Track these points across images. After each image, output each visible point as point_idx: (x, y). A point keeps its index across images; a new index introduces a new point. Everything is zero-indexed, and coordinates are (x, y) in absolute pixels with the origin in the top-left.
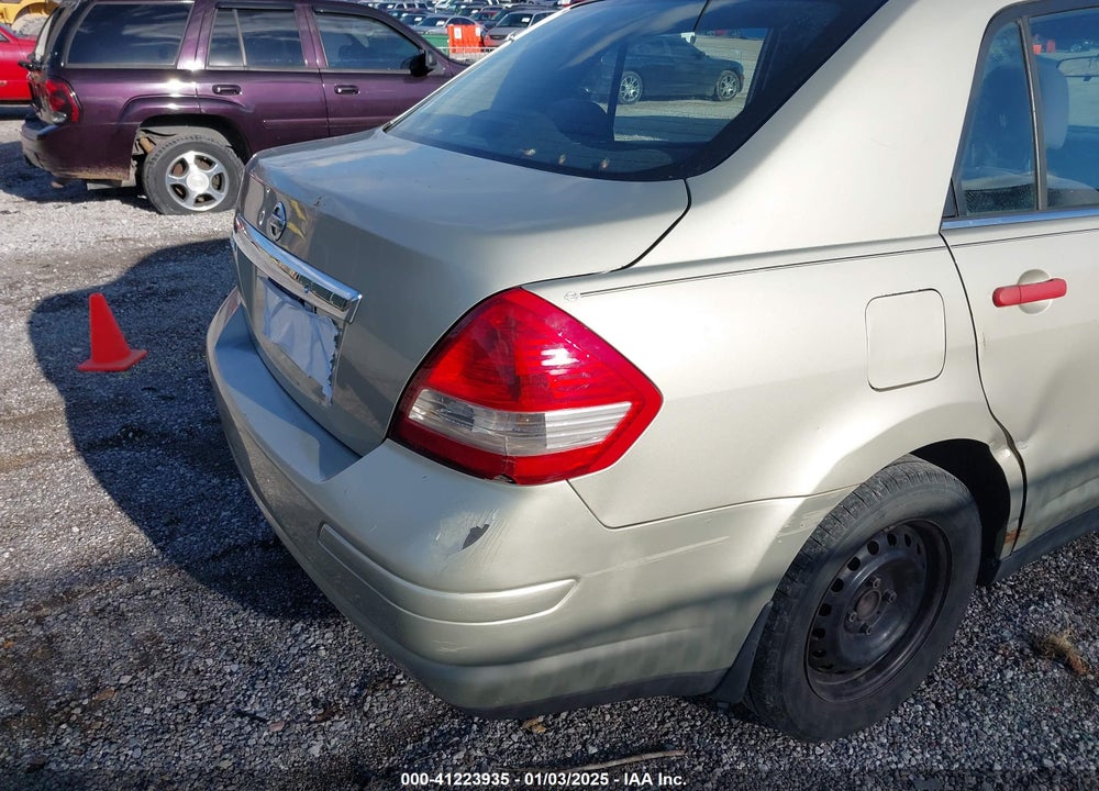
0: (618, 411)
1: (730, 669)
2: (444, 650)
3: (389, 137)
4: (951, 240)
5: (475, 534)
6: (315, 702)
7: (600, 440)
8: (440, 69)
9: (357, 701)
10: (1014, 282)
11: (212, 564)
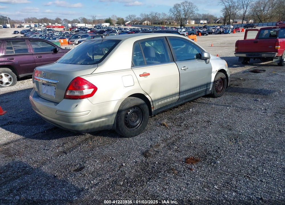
0: (92, 90)
1: (113, 124)
2: (75, 121)
3: (57, 63)
4: (133, 69)
5: (77, 106)
6: (56, 147)
7: (91, 93)
8: (60, 51)
9: (63, 145)
10: (142, 74)
11: (33, 136)
